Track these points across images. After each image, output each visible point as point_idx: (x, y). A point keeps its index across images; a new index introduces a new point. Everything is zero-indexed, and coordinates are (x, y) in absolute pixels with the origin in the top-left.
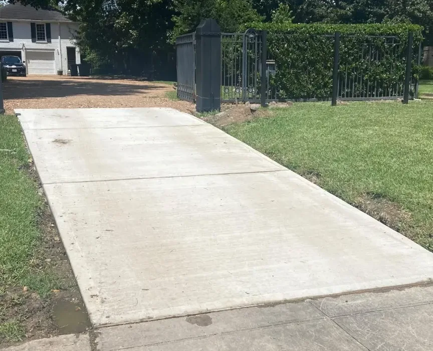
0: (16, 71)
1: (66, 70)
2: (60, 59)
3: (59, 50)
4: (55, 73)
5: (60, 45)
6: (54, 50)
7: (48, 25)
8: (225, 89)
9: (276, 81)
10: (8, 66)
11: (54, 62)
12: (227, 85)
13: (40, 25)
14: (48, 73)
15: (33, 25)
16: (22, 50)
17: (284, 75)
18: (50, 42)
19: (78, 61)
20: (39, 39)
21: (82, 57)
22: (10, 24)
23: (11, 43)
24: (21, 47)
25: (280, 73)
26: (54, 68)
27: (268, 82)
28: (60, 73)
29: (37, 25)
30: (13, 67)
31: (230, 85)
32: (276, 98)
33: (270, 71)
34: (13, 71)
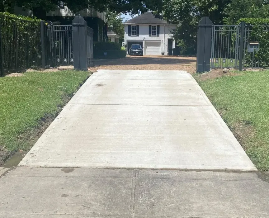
0: (137, 52)
1: (166, 52)
2: (163, 46)
3: (163, 40)
4: (160, 54)
5: (164, 38)
6: (160, 40)
7: (158, 26)
8: (223, 60)
9: (258, 55)
10: (134, 50)
11: (160, 47)
12: (224, 57)
13: (154, 26)
14: (156, 54)
15: (150, 26)
16: (143, 41)
17: (264, 52)
18: (158, 36)
19: (174, 47)
20: (152, 34)
21: (176, 44)
22: (138, 26)
23: (138, 37)
24: (143, 39)
25: (262, 50)
26: (160, 51)
27: (253, 56)
28: (163, 54)
29: (153, 26)
30: (137, 50)
31: (227, 58)
32: (258, 66)
33: (255, 49)
34: (136, 52)
